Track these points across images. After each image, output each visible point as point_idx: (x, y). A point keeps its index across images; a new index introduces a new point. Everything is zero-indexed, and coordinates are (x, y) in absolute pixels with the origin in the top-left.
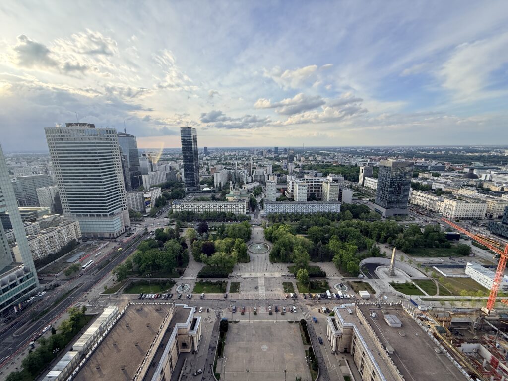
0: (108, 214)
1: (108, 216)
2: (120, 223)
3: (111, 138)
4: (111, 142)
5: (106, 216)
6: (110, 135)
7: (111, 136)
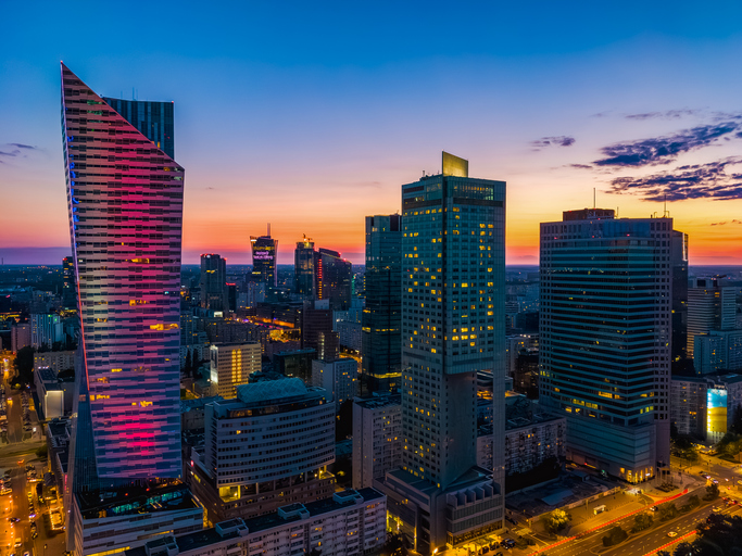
0: (627, 419)
1: (626, 423)
2: (647, 448)
3: (658, 239)
4: (658, 248)
5: (620, 422)
6: (658, 232)
7: (658, 236)
